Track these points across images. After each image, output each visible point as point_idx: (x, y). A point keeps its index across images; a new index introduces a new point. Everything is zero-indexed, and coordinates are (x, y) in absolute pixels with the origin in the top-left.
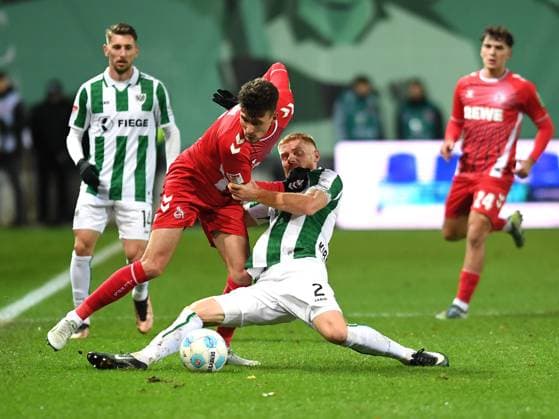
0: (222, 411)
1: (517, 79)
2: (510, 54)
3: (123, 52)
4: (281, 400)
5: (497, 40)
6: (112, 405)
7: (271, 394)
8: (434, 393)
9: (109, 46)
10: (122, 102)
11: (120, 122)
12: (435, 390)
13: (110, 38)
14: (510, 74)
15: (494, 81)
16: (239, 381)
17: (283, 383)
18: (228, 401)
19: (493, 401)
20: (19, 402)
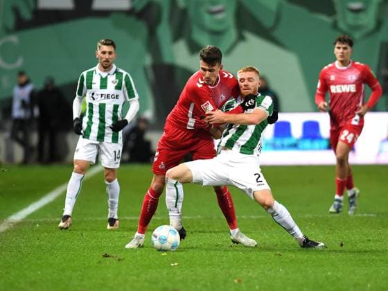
0: (147, 274)
1: (359, 65)
2: (352, 52)
3: (107, 56)
4: (182, 268)
5: (343, 44)
6: (81, 271)
7: (176, 264)
8: (273, 264)
9: (99, 52)
10: (104, 84)
11: (102, 95)
12: (274, 261)
13: (100, 47)
14: (353, 63)
15: (345, 68)
16: (158, 257)
17: (183, 258)
18: (150, 268)
19: (308, 269)
20: (26, 269)
